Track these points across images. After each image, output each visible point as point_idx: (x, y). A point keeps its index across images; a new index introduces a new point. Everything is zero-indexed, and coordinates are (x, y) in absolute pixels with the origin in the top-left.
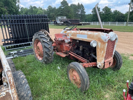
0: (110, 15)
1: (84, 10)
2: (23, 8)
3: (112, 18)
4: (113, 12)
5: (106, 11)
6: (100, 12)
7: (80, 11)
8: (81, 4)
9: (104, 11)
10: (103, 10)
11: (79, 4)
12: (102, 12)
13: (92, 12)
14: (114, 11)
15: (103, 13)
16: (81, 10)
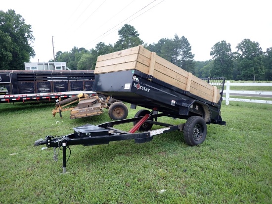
0: (260, 59)
1: (190, 50)
2: (61, 52)
3: (265, 66)
4: (265, 53)
5: (248, 48)
6: (232, 52)
7: (182, 53)
8: (183, 37)
9: (242, 50)
10: (239, 47)
11: (176, 37)
12: (236, 53)
13: (211, 54)
14: (268, 49)
15: (240, 54)
16: (183, 51)
